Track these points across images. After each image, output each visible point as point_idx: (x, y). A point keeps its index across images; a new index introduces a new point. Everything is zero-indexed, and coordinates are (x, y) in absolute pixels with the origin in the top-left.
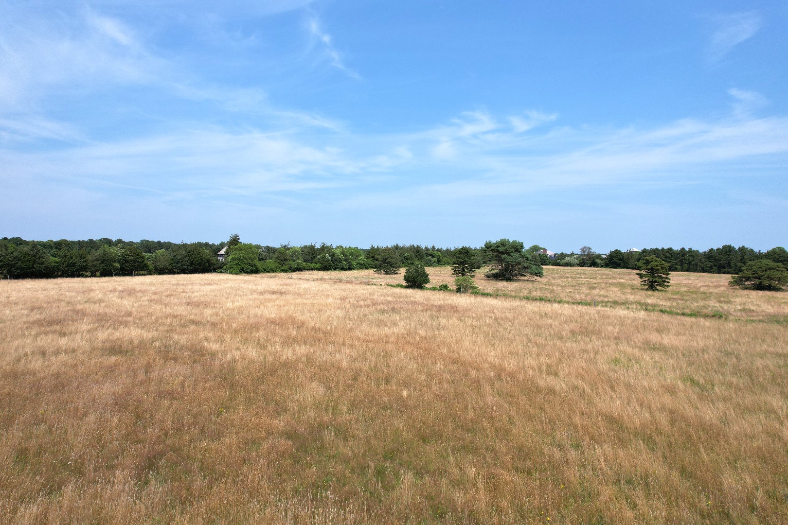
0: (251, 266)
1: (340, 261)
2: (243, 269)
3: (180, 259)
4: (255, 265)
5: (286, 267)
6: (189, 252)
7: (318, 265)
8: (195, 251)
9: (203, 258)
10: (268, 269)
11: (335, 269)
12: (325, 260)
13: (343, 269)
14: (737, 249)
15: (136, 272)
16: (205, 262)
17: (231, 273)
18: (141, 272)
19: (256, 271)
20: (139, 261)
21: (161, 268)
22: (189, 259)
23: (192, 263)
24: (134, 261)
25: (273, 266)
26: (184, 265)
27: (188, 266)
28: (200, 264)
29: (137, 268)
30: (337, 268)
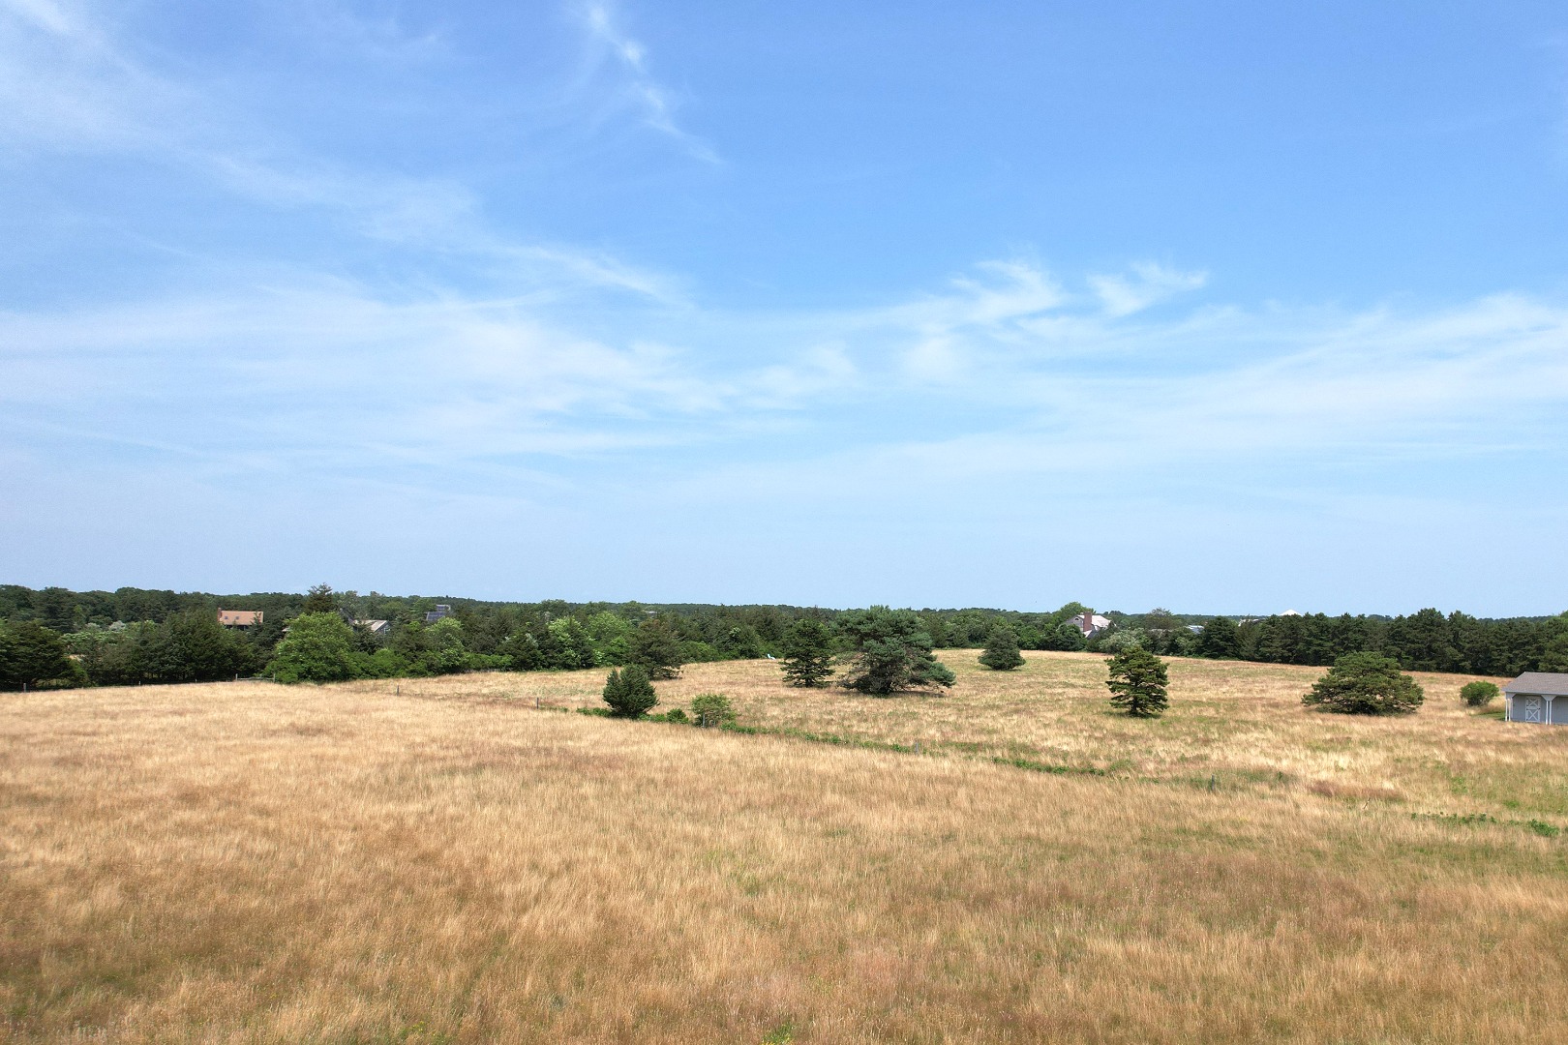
0: (333, 664)
1: (561, 647)
2: (309, 671)
3: (156, 650)
4: (342, 664)
5: (420, 665)
6: (182, 633)
7: (507, 659)
8: (198, 631)
9: (220, 646)
10: (376, 672)
11: (548, 667)
12: (523, 647)
13: (568, 667)
14: (1447, 617)
15: (40, 682)
16: (224, 657)
17: (280, 681)
18: (54, 682)
19: (344, 675)
20: (45, 657)
21: (107, 672)
22: (181, 650)
23: (188, 659)
24: (32, 658)
25: (388, 663)
26: (168, 662)
27: (179, 664)
28: (210, 659)
29: (41, 672)
30: (554, 664)
